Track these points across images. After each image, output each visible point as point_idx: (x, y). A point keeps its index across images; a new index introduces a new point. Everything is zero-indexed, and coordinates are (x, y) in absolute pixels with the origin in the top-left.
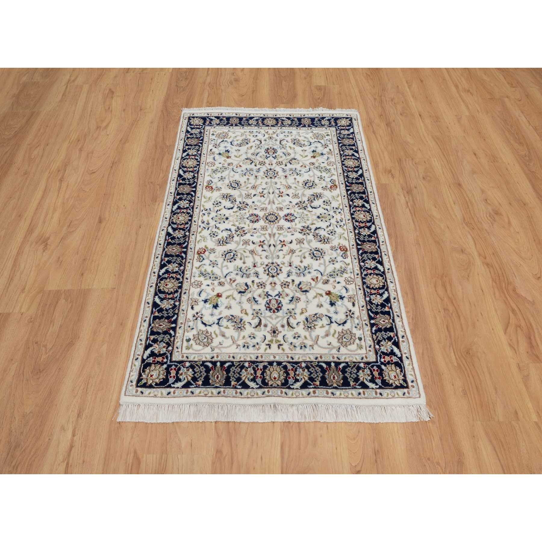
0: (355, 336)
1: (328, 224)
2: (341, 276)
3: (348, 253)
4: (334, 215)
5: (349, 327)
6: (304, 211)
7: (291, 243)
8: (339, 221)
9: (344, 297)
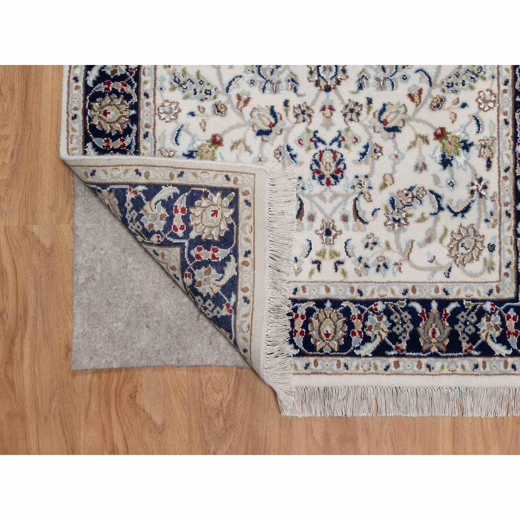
0: (482, 242)
2: (472, 88)
5: (475, 222)
9: (472, 144)
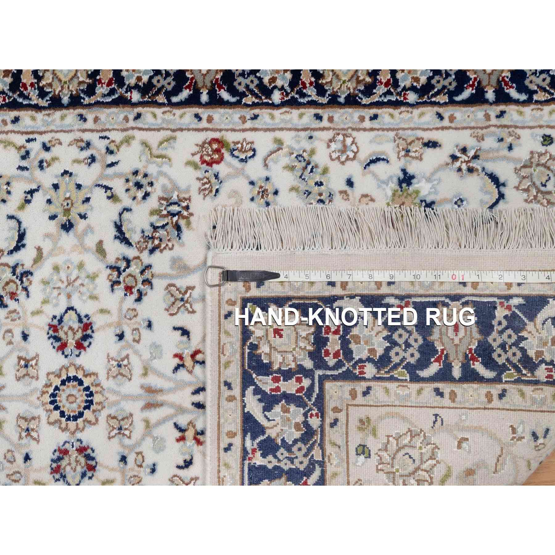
0: (540, 155)
1: (99, 196)
2: (325, 171)
3: (231, 137)
4: (57, 168)
5: (511, 166)
6: (36, 278)
7: (185, 332)
8: (87, 154)
9: (404, 171)
